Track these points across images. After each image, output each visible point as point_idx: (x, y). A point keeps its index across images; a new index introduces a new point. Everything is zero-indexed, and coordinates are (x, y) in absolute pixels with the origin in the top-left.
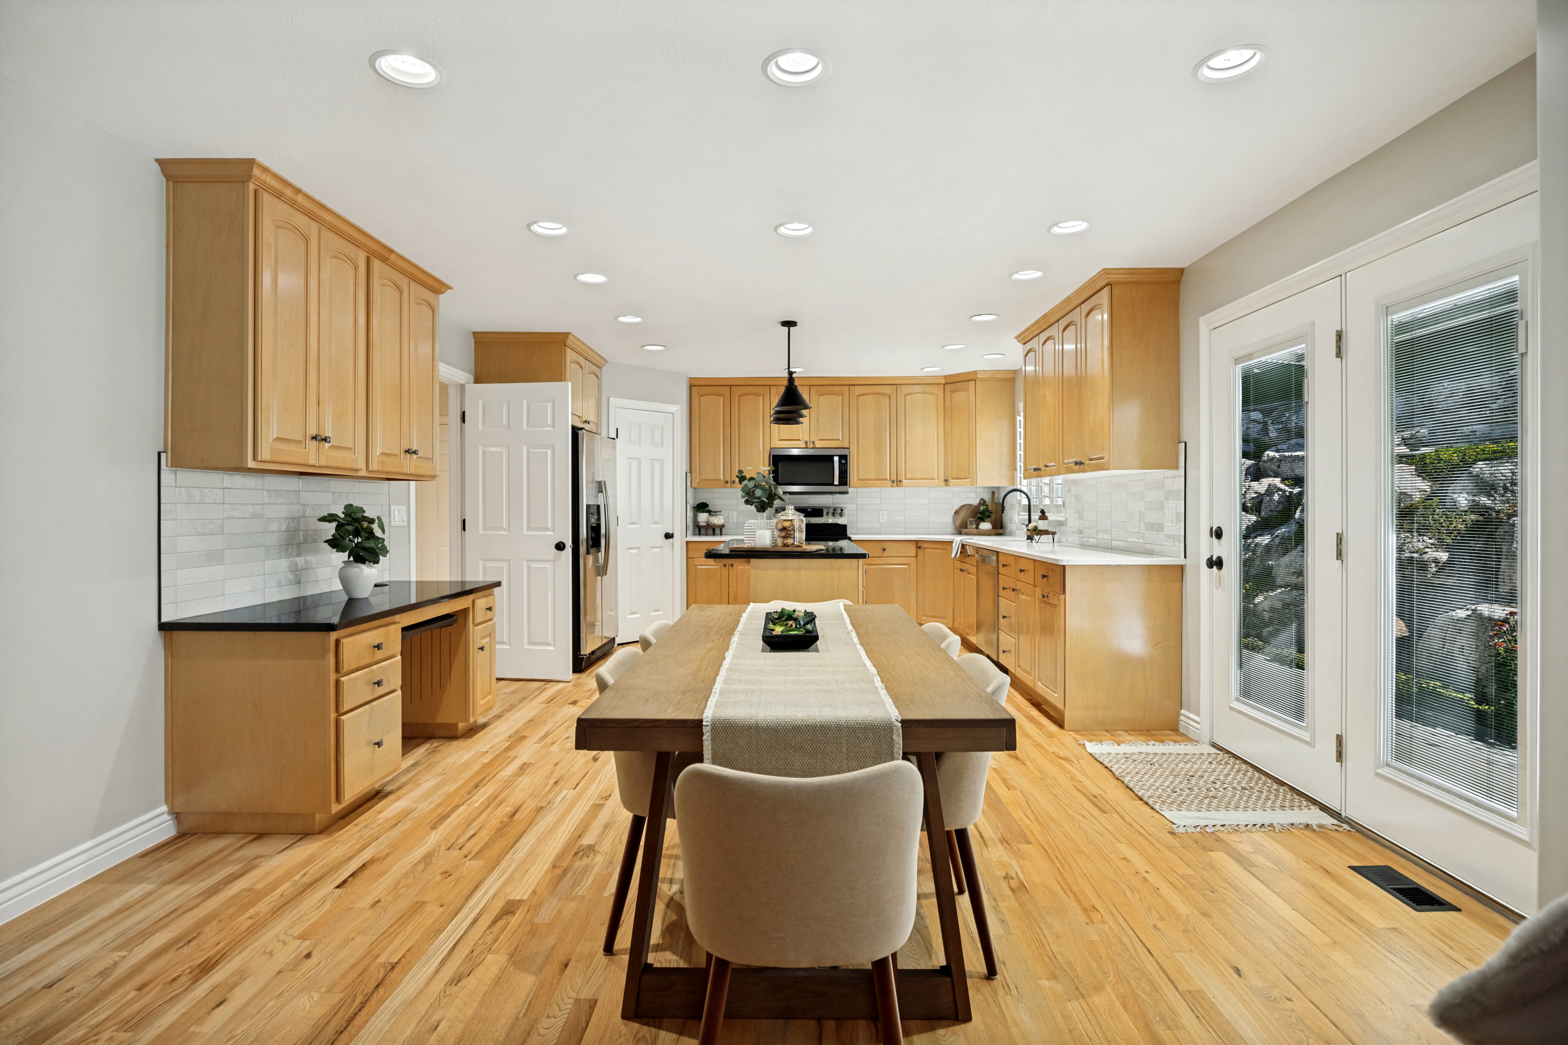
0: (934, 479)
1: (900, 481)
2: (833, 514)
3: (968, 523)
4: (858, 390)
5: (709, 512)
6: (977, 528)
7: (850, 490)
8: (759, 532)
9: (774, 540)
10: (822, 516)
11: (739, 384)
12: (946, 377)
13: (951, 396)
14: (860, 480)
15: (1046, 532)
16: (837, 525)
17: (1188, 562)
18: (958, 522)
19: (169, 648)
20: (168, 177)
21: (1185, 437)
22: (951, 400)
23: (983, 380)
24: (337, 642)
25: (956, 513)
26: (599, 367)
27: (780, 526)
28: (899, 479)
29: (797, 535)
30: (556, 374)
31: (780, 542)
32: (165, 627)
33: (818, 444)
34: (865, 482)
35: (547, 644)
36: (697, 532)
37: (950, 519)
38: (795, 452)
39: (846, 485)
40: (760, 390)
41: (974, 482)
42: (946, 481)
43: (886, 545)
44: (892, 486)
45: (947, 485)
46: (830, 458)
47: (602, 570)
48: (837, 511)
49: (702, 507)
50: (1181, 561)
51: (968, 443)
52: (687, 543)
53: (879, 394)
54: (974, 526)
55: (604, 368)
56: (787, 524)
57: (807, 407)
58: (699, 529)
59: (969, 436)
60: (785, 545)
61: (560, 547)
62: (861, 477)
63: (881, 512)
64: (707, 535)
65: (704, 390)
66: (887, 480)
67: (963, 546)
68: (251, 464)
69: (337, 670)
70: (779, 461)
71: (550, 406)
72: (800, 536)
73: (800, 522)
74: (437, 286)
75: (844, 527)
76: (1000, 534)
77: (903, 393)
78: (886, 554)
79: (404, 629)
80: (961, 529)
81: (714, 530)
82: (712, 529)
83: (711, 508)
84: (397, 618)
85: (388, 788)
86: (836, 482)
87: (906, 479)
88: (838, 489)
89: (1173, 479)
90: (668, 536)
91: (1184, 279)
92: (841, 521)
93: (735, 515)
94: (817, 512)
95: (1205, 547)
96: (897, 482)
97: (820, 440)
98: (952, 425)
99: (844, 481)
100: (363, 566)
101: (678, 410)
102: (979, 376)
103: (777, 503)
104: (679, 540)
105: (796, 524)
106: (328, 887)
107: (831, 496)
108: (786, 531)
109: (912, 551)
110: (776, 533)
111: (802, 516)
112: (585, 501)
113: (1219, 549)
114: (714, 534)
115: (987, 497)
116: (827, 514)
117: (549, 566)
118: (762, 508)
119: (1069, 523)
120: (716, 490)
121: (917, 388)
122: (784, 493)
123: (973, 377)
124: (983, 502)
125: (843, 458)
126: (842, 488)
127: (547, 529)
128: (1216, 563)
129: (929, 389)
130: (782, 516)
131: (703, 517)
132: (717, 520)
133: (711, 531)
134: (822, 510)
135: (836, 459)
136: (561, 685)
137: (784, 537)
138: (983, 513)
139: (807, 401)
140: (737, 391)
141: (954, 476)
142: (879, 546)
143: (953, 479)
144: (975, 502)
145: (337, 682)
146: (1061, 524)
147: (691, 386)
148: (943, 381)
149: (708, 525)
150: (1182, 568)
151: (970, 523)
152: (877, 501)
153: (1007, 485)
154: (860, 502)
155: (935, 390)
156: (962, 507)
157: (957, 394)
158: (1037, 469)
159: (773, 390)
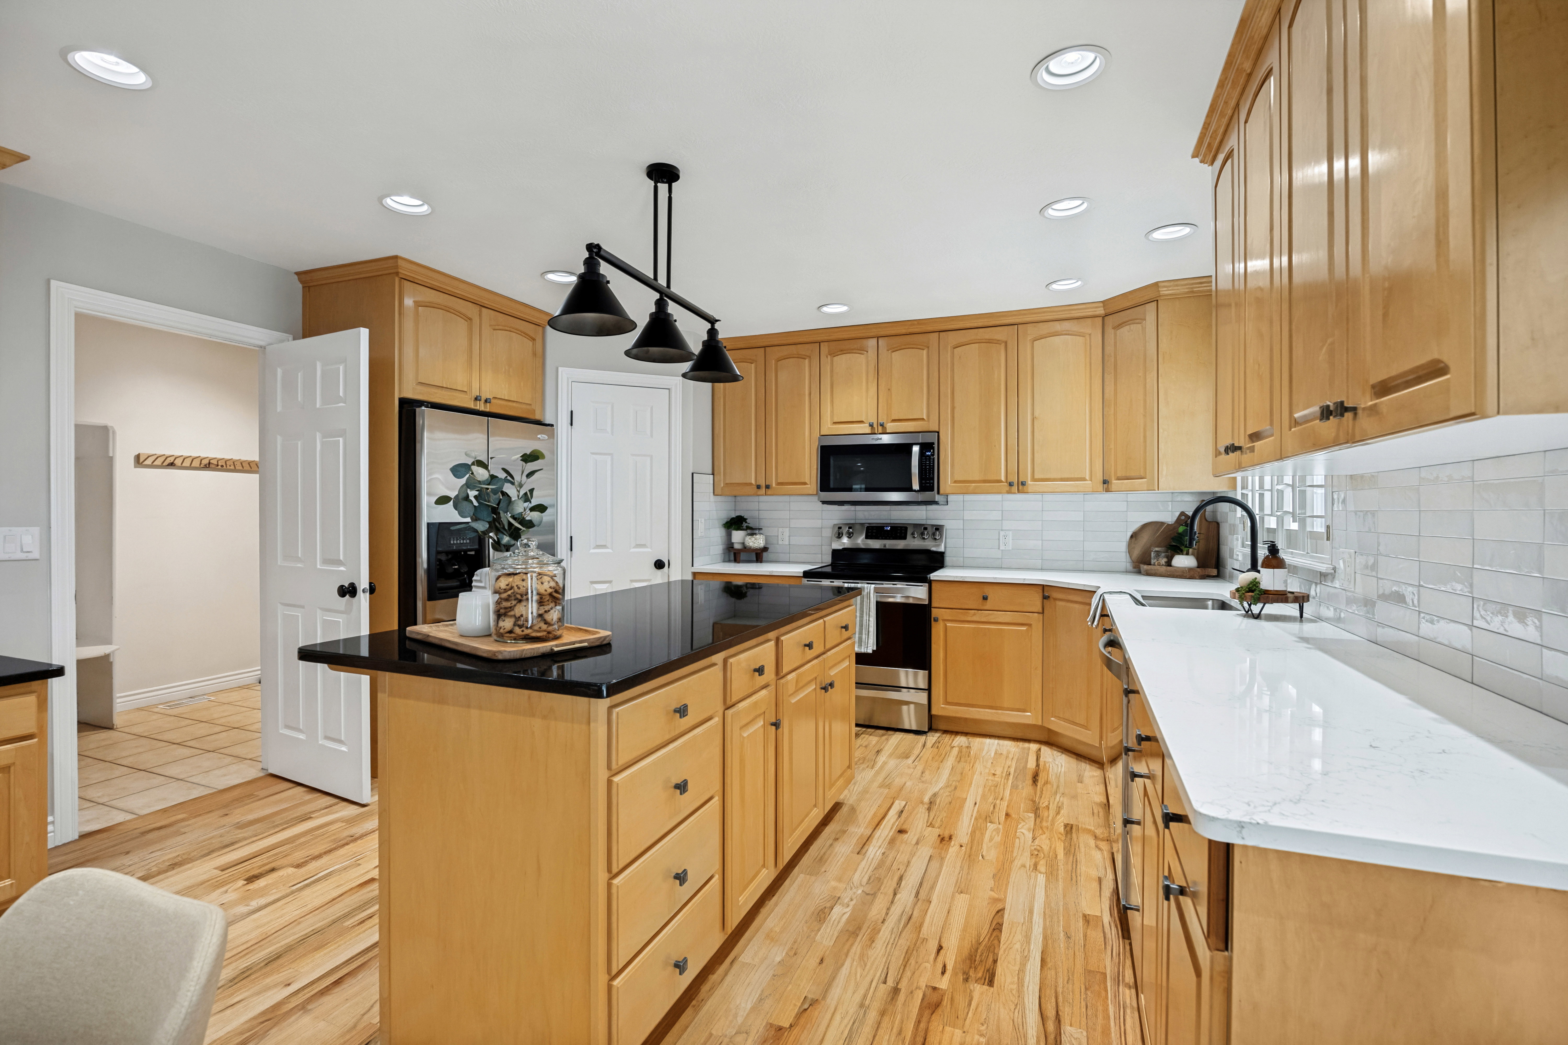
0: (1084, 479)
1: (1023, 484)
2: (925, 535)
3: (1153, 554)
5: (749, 529)
6: (1169, 564)
7: (947, 499)
10: (905, 538)
11: (776, 343)
12: (1105, 303)
13: (1115, 335)
14: (955, 482)
15: (1281, 597)
16: (929, 550)
18: (1137, 552)
22: (1115, 343)
23: (1174, 298)
25: (1134, 536)
28: (1021, 480)
33: (891, 427)
34: (967, 487)
36: (732, 558)
37: (1123, 546)
38: (857, 440)
39: (933, 490)
40: (802, 350)
41: (1153, 486)
42: (1105, 482)
43: (989, 592)
44: (1009, 492)
45: (1107, 490)
46: (907, 449)
48: (929, 531)
49: (736, 523)
51: (1145, 416)
52: (694, 574)
53: (989, 341)
54: (1163, 561)
58: (734, 554)
59: (1145, 401)
62: (961, 479)
63: (1002, 533)
64: (745, 562)
66: (1001, 481)
70: (829, 454)
75: (942, 554)
76: (1213, 577)
77: (1029, 338)
78: (989, 605)
80: (1141, 564)
81: (756, 555)
82: (753, 554)
83: (751, 523)
86: (916, 486)
87: (1034, 479)
88: (921, 497)
90: (660, 565)
92: (935, 546)
93: (787, 534)
94: (899, 532)
96: (1018, 486)
97: (894, 421)
98: (1115, 384)
99: (928, 483)
101: (678, 383)
102: (1165, 291)
104: (678, 571)
107: (915, 507)
109: (1035, 601)
112: (424, 517)
114: (756, 561)
115: (1188, 511)
116: (915, 535)
119: (1344, 576)
121: (1055, 327)
123: (1151, 295)
124: (1183, 518)
125: (929, 448)
126: (930, 496)
129: (1077, 326)
131: (738, 536)
132: (759, 541)
133: (752, 557)
134: (906, 529)
135: (916, 449)
138: (1179, 538)
140: (773, 352)
141: (1119, 474)
142: (979, 592)
143: (1118, 479)
144: (1169, 517)
148: (1101, 311)
149: (745, 548)
151: (1158, 554)
152: (996, 515)
153: (1219, 487)
154: (967, 515)
155: (1086, 327)
156: (1145, 526)
157: (1125, 330)
158: (1232, 449)
159: (825, 348)
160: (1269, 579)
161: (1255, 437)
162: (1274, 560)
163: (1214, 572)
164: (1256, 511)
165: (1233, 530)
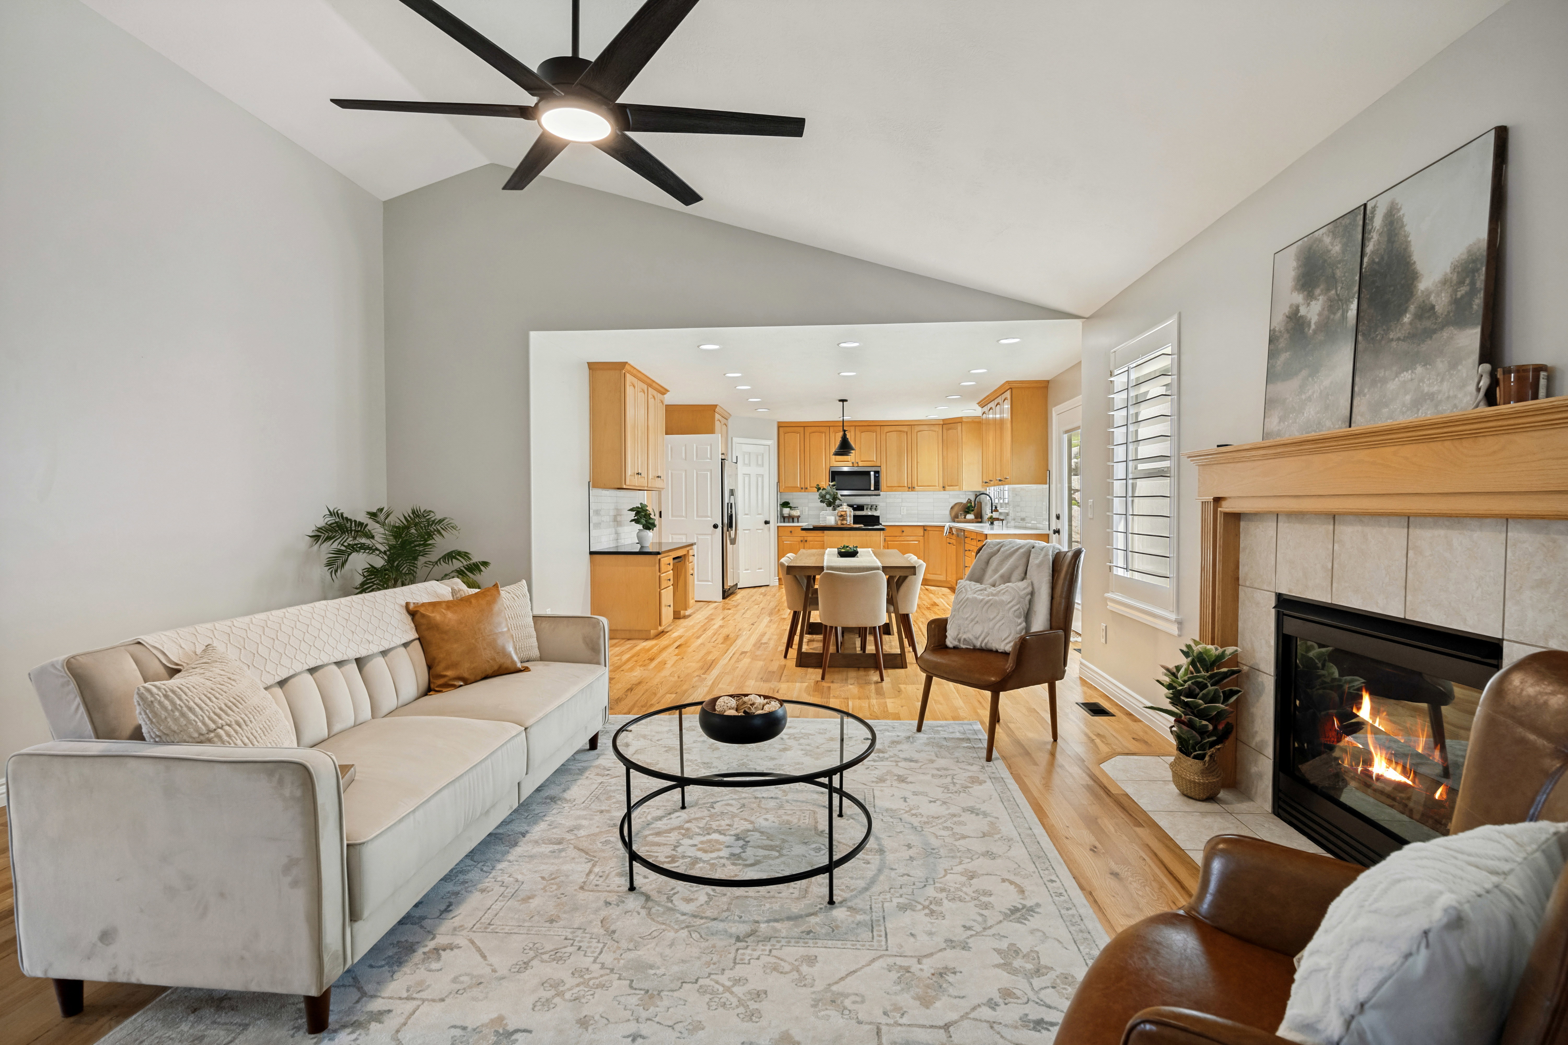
0: (936, 486)
1: (914, 488)
2: (871, 509)
3: (959, 514)
4: (887, 429)
5: (790, 507)
6: (965, 518)
7: (881, 493)
8: (828, 517)
9: (836, 522)
10: (863, 510)
11: (810, 425)
12: (943, 420)
13: (947, 432)
14: (887, 487)
15: (998, 519)
16: (873, 516)
18: (953, 514)
19: (592, 562)
20: (590, 369)
21: (1049, 467)
22: (947, 435)
23: (967, 422)
24: (660, 560)
25: (951, 507)
26: (727, 419)
27: (839, 514)
28: (913, 486)
29: (848, 519)
30: (710, 430)
31: (839, 523)
32: (591, 553)
33: (861, 464)
34: (891, 488)
35: (708, 581)
36: (783, 520)
37: (948, 512)
38: (846, 469)
39: (879, 490)
40: (823, 429)
41: (960, 489)
42: (943, 487)
43: (904, 529)
44: (909, 491)
45: (944, 490)
46: (868, 473)
47: (733, 542)
48: (873, 507)
49: (786, 504)
50: (1047, 531)
51: (959, 463)
52: (778, 527)
53: (900, 431)
54: (963, 517)
55: (729, 420)
56: (843, 513)
57: (853, 450)
58: (784, 518)
59: (958, 459)
60: (842, 524)
61: (715, 526)
62: (889, 485)
63: (901, 507)
64: (789, 522)
65: (788, 429)
66: (905, 487)
67: (951, 528)
68: (624, 487)
69: (659, 571)
70: (835, 475)
71: (709, 448)
72: (850, 521)
73: (850, 512)
74: (664, 391)
75: (878, 517)
76: (981, 522)
77: (916, 430)
78: (904, 534)
79: (674, 559)
80: (955, 518)
81: (793, 519)
82: (791, 518)
83: (791, 505)
84: (670, 553)
85: (666, 630)
86: (872, 488)
87: (918, 486)
88: (874, 493)
89: (1047, 490)
90: (767, 522)
91: (1050, 385)
92: (876, 514)
93: (811, 509)
94: (860, 508)
95: (1054, 524)
96: (912, 488)
97: (862, 461)
98: (948, 452)
99: (877, 487)
100: (648, 531)
101: (772, 443)
102: (964, 420)
103: (837, 502)
104: (773, 525)
105: (848, 513)
106: (671, 649)
107: (869, 497)
108: (843, 517)
109: (921, 532)
110: (837, 518)
111: (851, 509)
112: (726, 501)
113: (1058, 525)
114: (793, 522)
115: (970, 498)
116: (867, 509)
117: (709, 537)
118: (829, 504)
119: (1011, 514)
120: (795, 493)
121: (925, 428)
122: (842, 495)
123: (960, 420)
124: (969, 501)
125: (877, 472)
126: (876, 492)
127: (708, 517)
128: (1057, 532)
129: (933, 428)
130: (840, 509)
131: (786, 511)
132: (795, 513)
133: (791, 520)
134: (863, 506)
135: (872, 473)
136: (716, 604)
137: (842, 520)
138: (968, 508)
139: (854, 446)
140: (808, 430)
141: (948, 484)
142: (900, 529)
143: (948, 486)
144: (964, 501)
145: (660, 576)
146: (1008, 514)
147: (779, 427)
148: (942, 423)
149: (790, 515)
150: (1048, 535)
151: (961, 515)
152: (900, 500)
153: (982, 490)
154: (888, 501)
155: (936, 428)
156: (956, 504)
157: (950, 431)
158: (986, 482)
159: (832, 429)
160: (995, 515)
161: (991, 481)
162: (996, 510)
163: (980, 520)
164: (993, 498)
165: (986, 504)
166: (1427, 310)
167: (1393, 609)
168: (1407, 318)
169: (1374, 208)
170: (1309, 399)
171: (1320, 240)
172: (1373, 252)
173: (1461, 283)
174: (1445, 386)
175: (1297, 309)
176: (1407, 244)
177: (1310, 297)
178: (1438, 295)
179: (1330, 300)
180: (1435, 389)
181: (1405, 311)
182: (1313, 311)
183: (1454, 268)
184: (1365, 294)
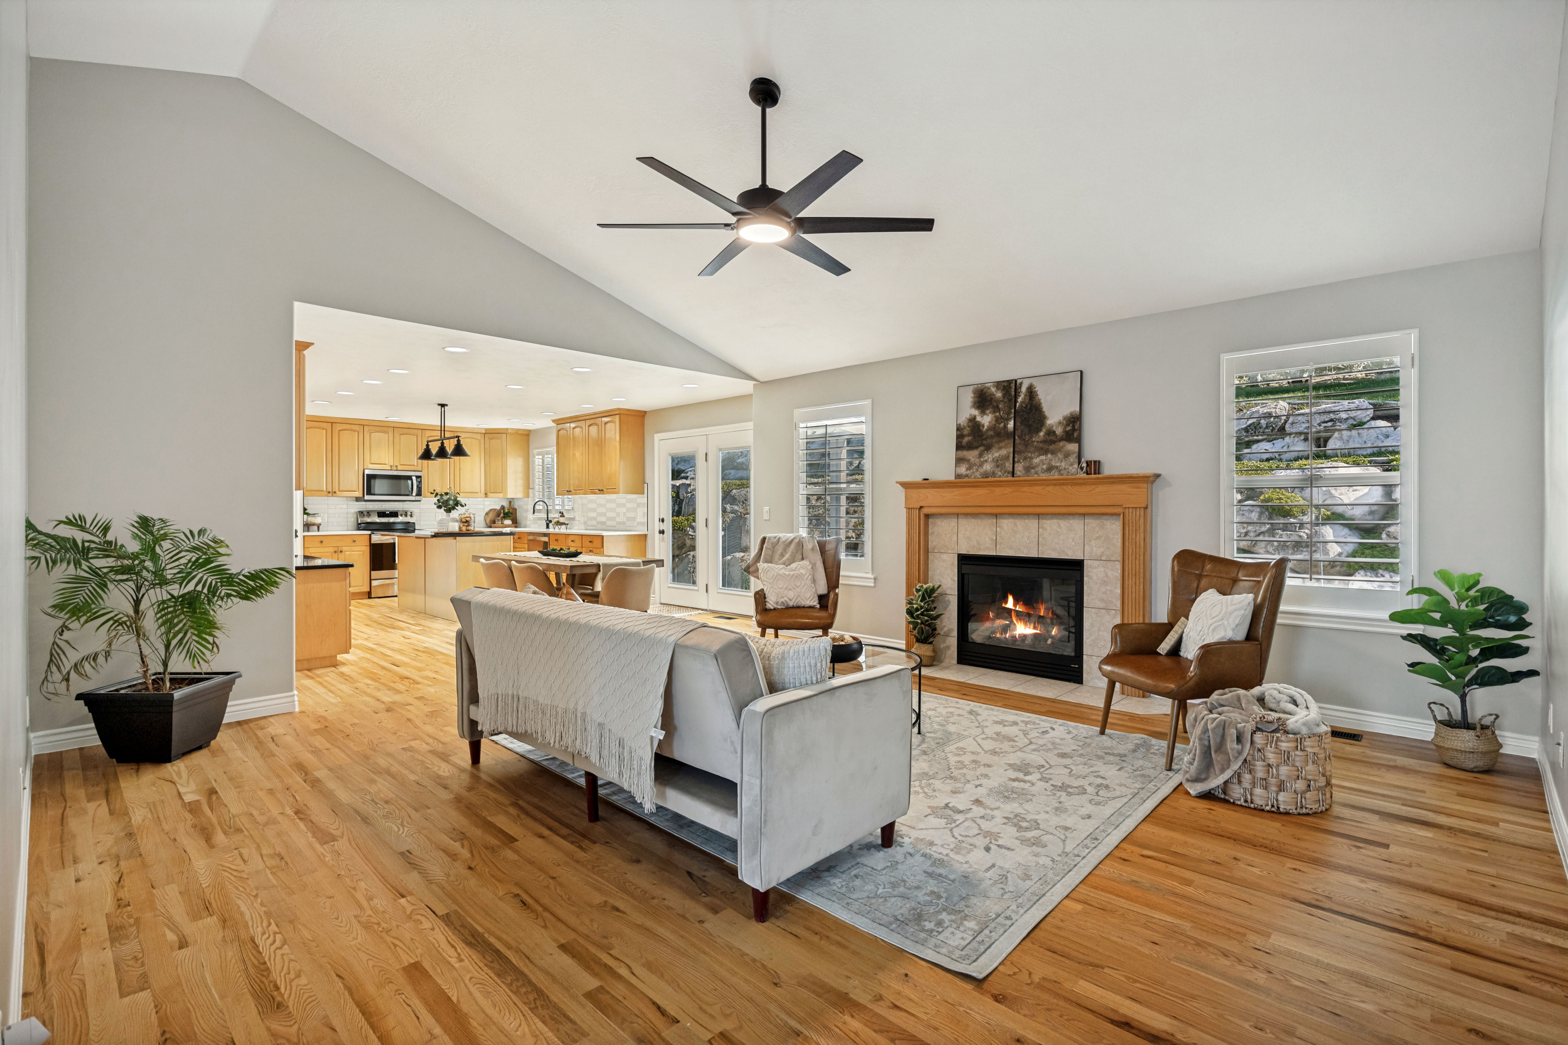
0: (478, 493)
2: (406, 515)
7: (423, 499)
11: (339, 421)
12: (486, 429)
14: (429, 492)
15: (563, 524)
16: (407, 523)
17: (649, 533)
18: (489, 521)
21: (647, 481)
23: (511, 434)
25: (487, 514)
33: (400, 468)
37: (483, 518)
38: (382, 473)
39: (421, 496)
40: (356, 428)
42: (484, 494)
45: (487, 497)
46: (407, 478)
48: (408, 513)
50: (645, 532)
51: (502, 472)
56: (468, 519)
64: (307, 530)
65: (311, 425)
70: (371, 479)
75: (414, 525)
76: (519, 525)
82: (312, 526)
86: (414, 494)
88: (415, 498)
89: (642, 499)
91: (647, 415)
92: (412, 520)
94: (394, 515)
95: (658, 526)
97: (400, 465)
99: (419, 494)
107: (408, 503)
113: (663, 527)
115: (506, 504)
116: (401, 516)
119: (577, 518)
120: (320, 498)
121: (468, 435)
124: (503, 507)
125: (418, 478)
126: (418, 498)
128: (662, 532)
129: (475, 436)
134: (396, 513)
135: (414, 478)
138: (503, 515)
140: (337, 428)
141: (490, 491)
144: (498, 507)
146: (573, 519)
148: (486, 433)
149: (312, 523)
150: (646, 536)
151: (498, 520)
155: (479, 437)
156: (490, 510)
157: (494, 440)
159: (365, 428)
166: (1051, 432)
167: (1033, 554)
168: (1042, 434)
169: (1021, 384)
170: (986, 461)
171: (989, 388)
172: (1022, 402)
173: (1068, 425)
174: (1063, 464)
175: (975, 417)
176: (1040, 404)
177: (983, 413)
178: (1057, 427)
179: (996, 417)
180: (1058, 464)
181: (1041, 430)
182: (986, 420)
183: (1064, 419)
184: (1018, 419)
